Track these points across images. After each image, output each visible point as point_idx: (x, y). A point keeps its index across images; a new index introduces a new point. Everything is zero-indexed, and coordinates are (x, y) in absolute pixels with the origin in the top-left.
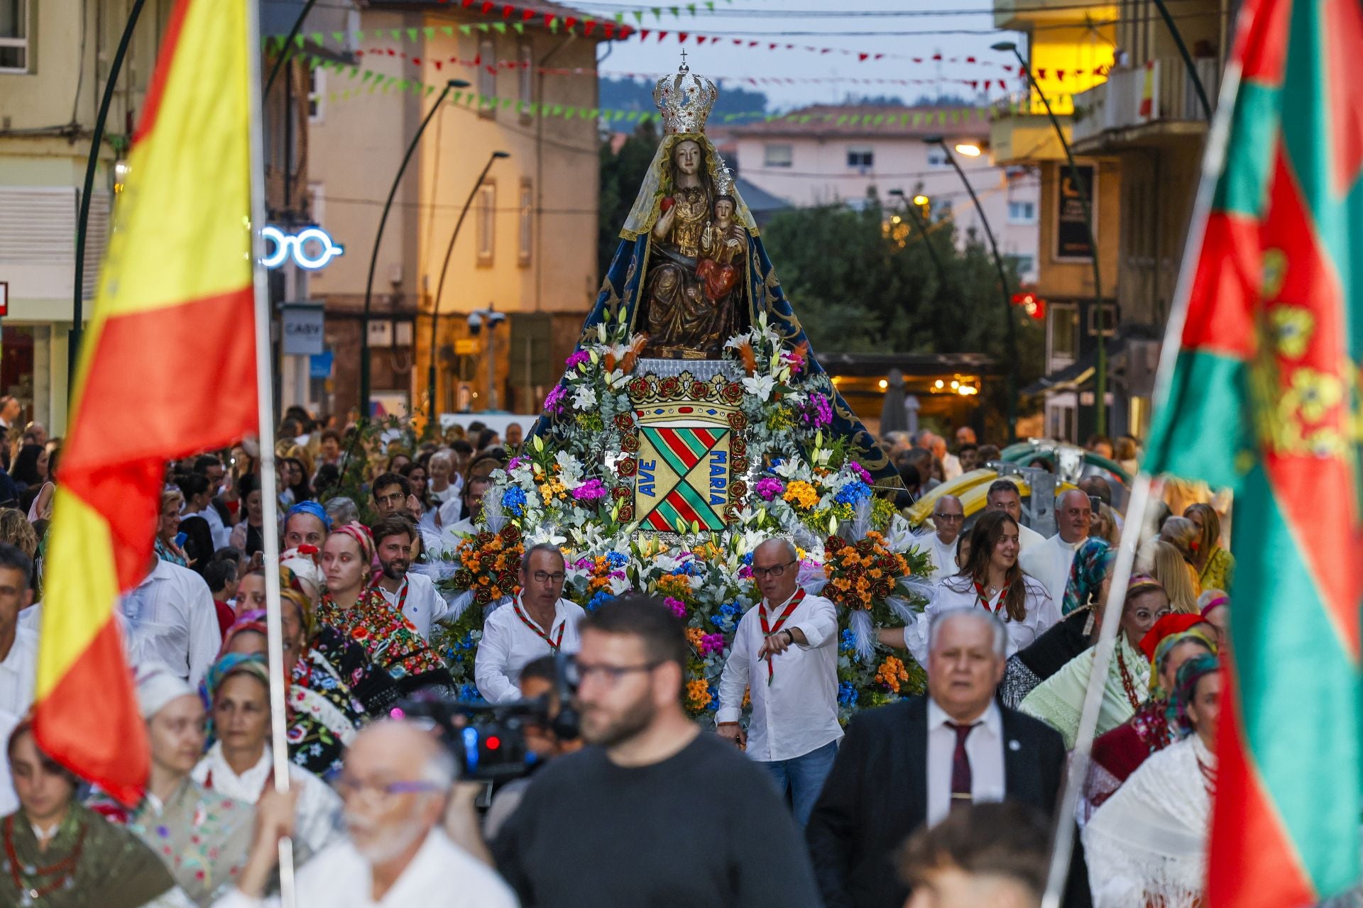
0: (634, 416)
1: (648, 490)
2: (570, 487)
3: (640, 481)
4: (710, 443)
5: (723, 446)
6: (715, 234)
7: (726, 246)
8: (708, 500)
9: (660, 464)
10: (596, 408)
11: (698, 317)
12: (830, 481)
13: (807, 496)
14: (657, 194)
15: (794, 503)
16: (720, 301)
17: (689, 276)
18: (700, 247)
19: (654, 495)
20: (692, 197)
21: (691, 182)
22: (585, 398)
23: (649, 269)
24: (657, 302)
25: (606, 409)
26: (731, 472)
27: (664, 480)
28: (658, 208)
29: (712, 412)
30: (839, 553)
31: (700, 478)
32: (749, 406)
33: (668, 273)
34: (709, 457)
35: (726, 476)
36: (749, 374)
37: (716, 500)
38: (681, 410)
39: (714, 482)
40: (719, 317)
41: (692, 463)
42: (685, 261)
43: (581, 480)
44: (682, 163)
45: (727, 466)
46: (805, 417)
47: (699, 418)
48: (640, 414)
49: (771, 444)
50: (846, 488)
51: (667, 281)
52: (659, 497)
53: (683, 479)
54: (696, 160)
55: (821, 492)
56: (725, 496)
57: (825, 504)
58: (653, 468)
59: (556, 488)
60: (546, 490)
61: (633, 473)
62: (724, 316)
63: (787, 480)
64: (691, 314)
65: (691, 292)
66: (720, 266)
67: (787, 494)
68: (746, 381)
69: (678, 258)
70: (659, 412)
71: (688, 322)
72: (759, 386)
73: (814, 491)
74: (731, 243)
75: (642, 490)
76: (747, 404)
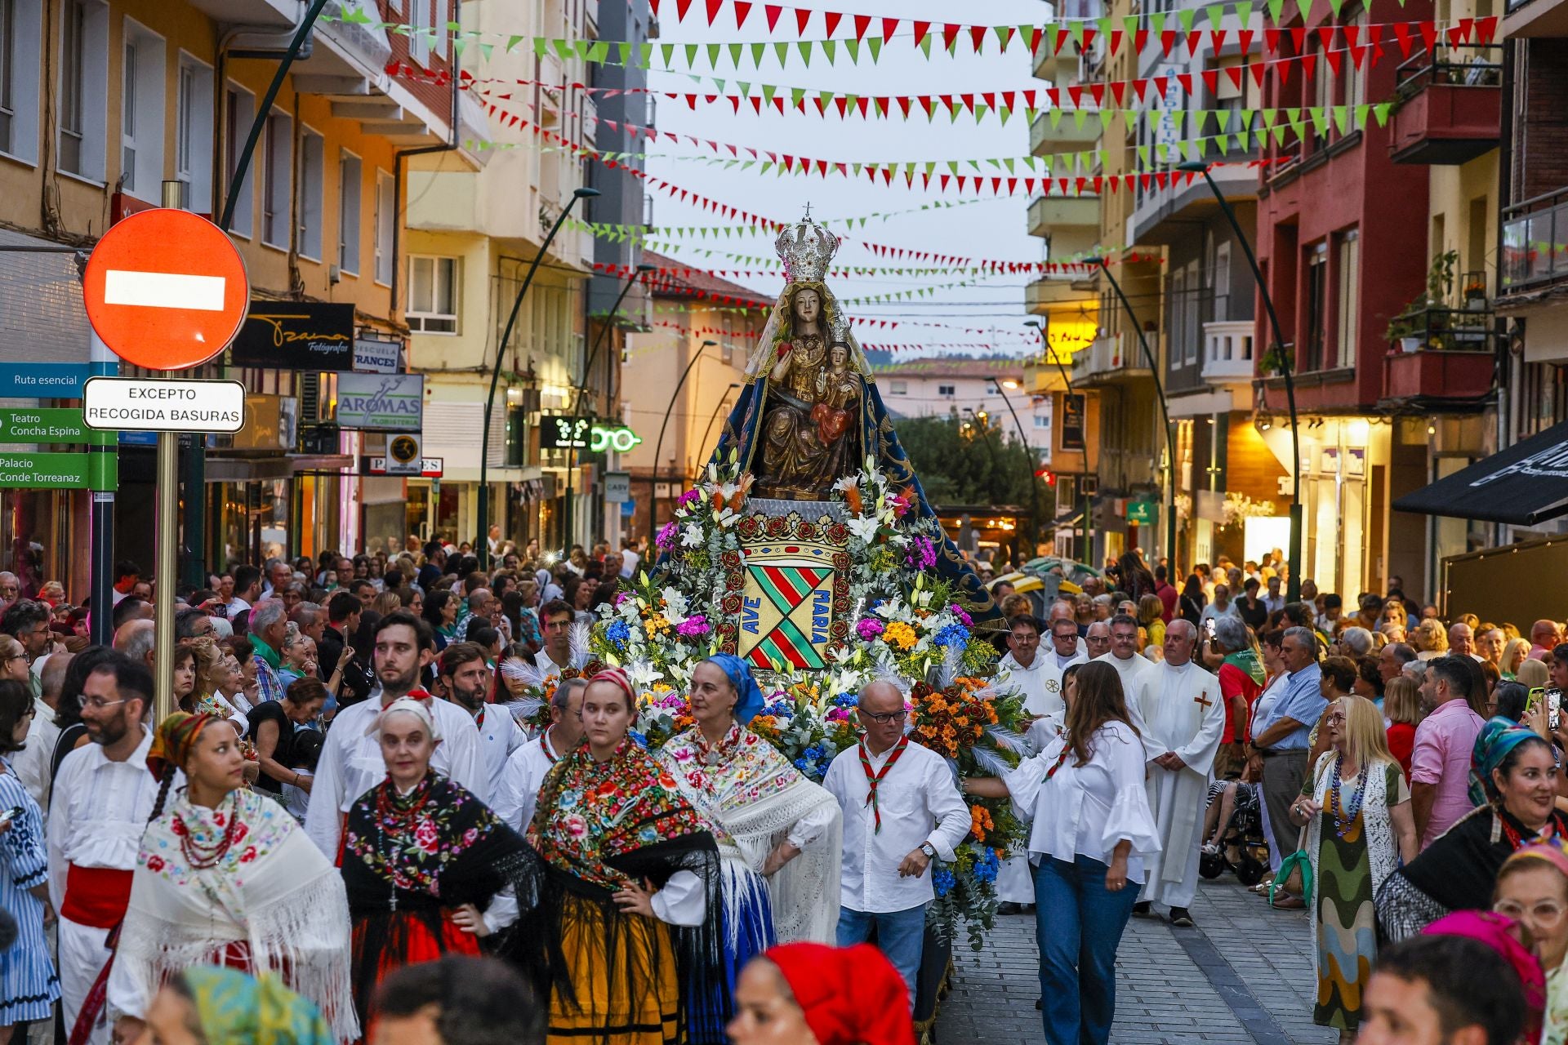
0: (741, 554)
1: (752, 628)
2: (674, 622)
3: (745, 618)
4: (815, 583)
5: (827, 585)
6: (829, 379)
7: (839, 391)
8: (811, 638)
9: (765, 601)
10: (705, 546)
11: (811, 459)
12: (931, 623)
13: (906, 638)
14: (775, 339)
15: (893, 644)
16: (832, 444)
17: (804, 420)
18: (815, 391)
19: (757, 632)
20: (810, 344)
21: (810, 330)
22: (693, 536)
23: (767, 409)
24: (773, 444)
25: (715, 546)
26: (834, 612)
27: (768, 618)
28: (775, 354)
29: (818, 552)
30: (926, 699)
31: (803, 616)
32: (854, 547)
33: (784, 416)
34: (813, 596)
35: (829, 615)
36: (856, 517)
37: (818, 639)
38: (787, 550)
39: (816, 621)
40: (831, 459)
41: (796, 601)
42: (800, 405)
43: (686, 615)
44: (802, 311)
45: (830, 605)
46: (909, 559)
47: (805, 558)
48: (747, 553)
49: (875, 584)
50: (944, 630)
51: (783, 422)
52: (762, 634)
53: (786, 617)
54: (814, 308)
55: (920, 633)
56: (827, 635)
57: (922, 646)
58: (757, 605)
59: (660, 623)
60: (650, 625)
61: (737, 610)
62: (836, 460)
63: (886, 620)
64: (804, 456)
65: (805, 435)
66: (834, 409)
67: (886, 635)
68: (851, 523)
69: (794, 402)
70: (766, 551)
71: (801, 464)
72: (863, 528)
73: (913, 633)
74: (845, 388)
75: (746, 627)
76: (852, 545)
